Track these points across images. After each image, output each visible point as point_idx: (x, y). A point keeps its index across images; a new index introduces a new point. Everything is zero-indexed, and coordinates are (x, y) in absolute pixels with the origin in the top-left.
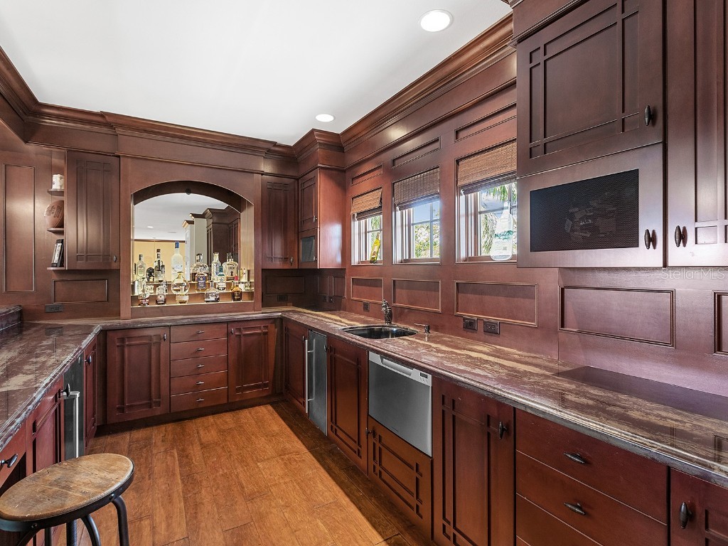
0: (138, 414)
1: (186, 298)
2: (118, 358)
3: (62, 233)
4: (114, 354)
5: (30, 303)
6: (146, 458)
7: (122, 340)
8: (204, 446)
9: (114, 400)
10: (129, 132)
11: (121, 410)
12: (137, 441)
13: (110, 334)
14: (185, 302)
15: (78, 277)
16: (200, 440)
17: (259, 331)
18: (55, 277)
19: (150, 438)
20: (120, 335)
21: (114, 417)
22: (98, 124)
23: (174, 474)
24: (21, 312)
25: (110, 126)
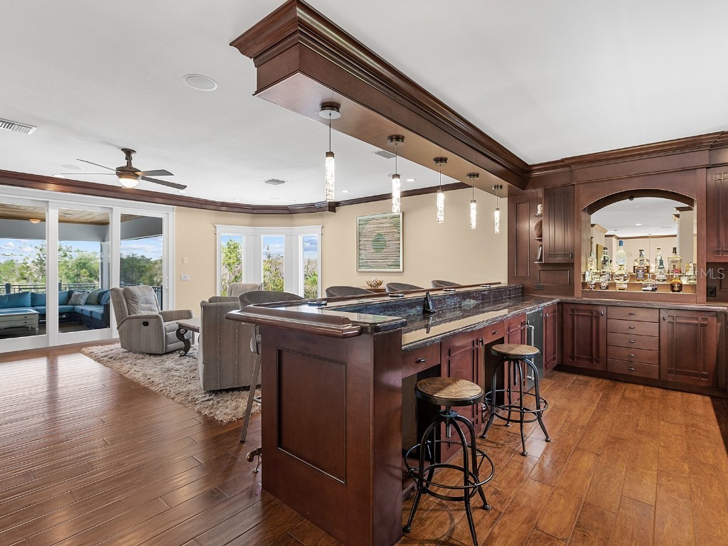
0: (584, 364)
1: (625, 286)
2: (570, 323)
3: (541, 240)
4: (568, 320)
5: (528, 283)
6: (581, 389)
7: (573, 310)
8: (623, 397)
9: (568, 349)
10: (579, 167)
11: (572, 358)
12: (580, 381)
13: (565, 305)
14: (624, 289)
15: (551, 268)
16: (623, 394)
17: (697, 322)
18: (539, 268)
19: (589, 382)
20: (572, 306)
21: (568, 361)
22: (563, 166)
23: (593, 402)
24: (523, 288)
25: (568, 165)
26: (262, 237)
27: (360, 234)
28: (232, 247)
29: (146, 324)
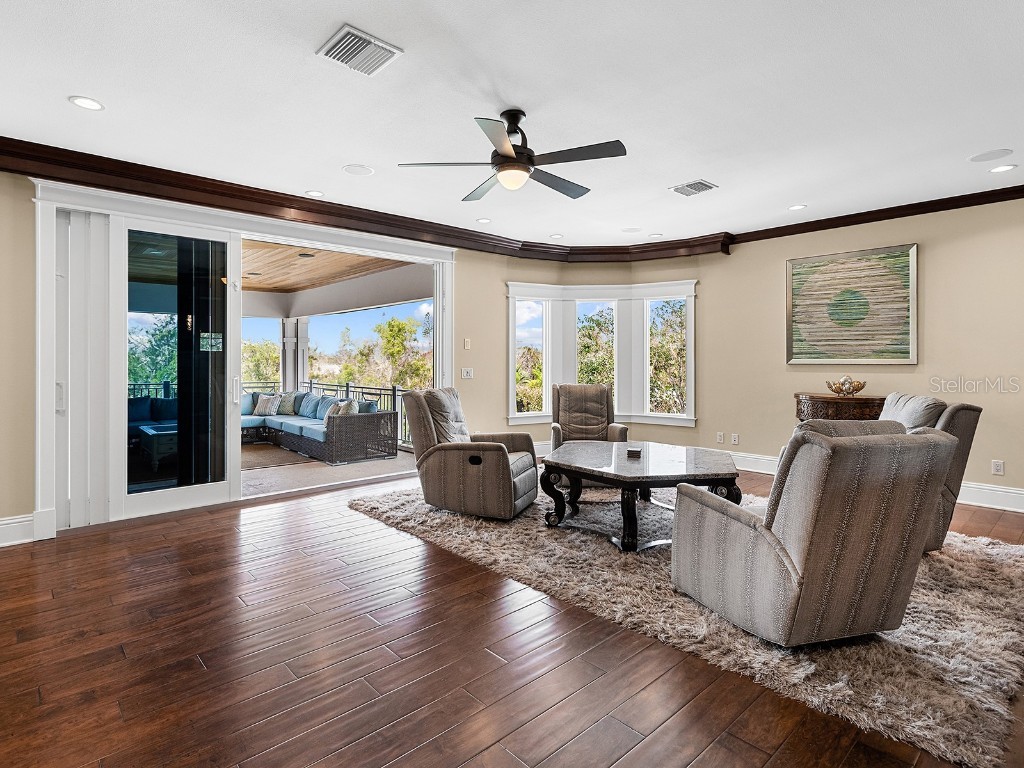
26: (578, 302)
27: (794, 293)
28: (396, 329)
29: (475, 460)
